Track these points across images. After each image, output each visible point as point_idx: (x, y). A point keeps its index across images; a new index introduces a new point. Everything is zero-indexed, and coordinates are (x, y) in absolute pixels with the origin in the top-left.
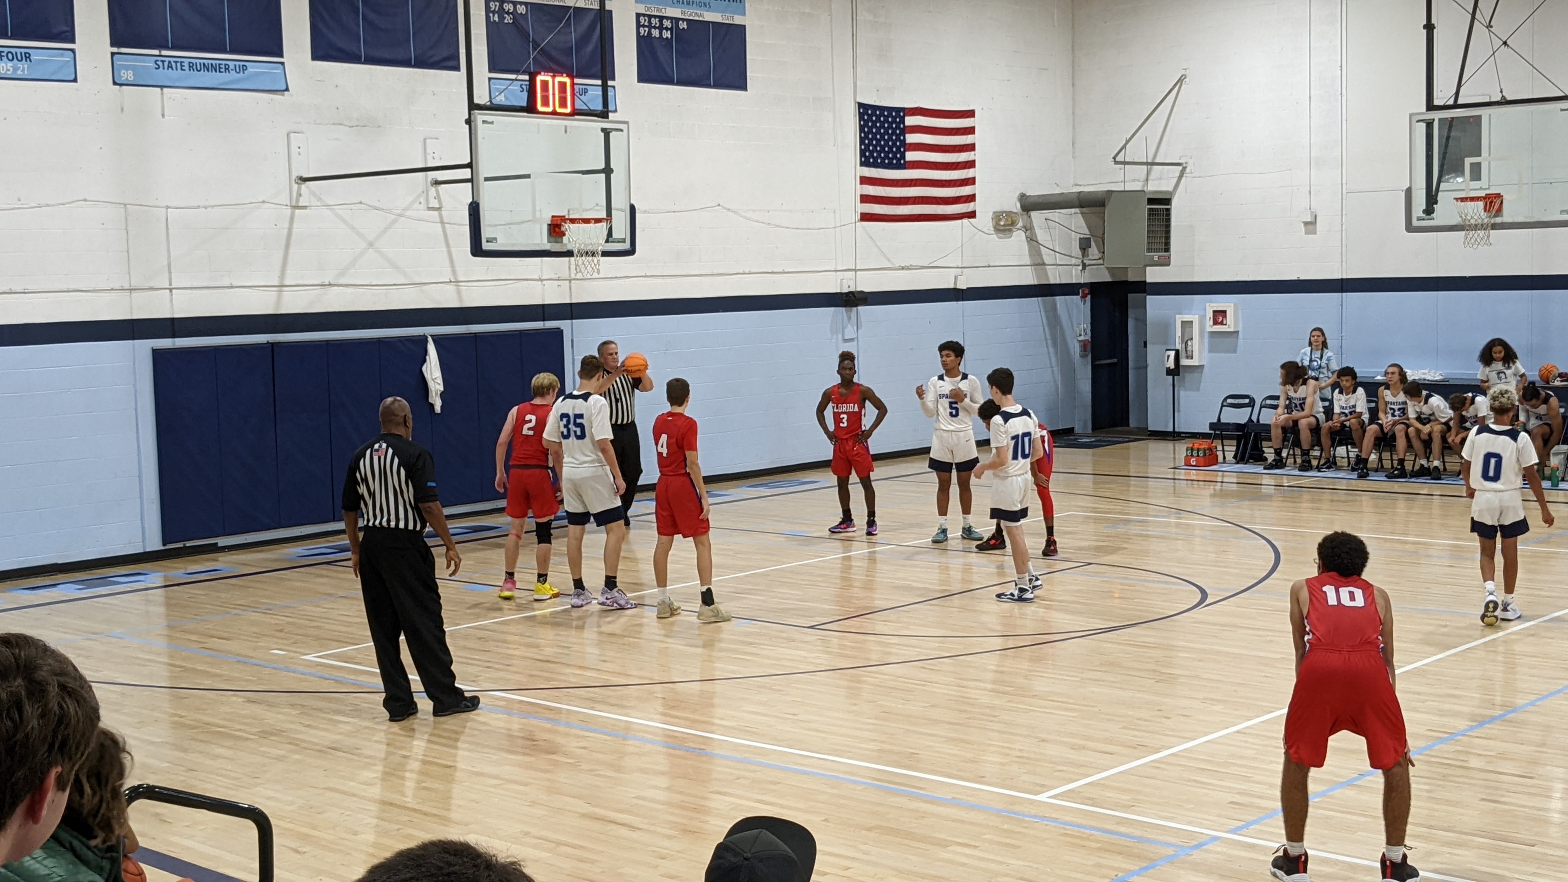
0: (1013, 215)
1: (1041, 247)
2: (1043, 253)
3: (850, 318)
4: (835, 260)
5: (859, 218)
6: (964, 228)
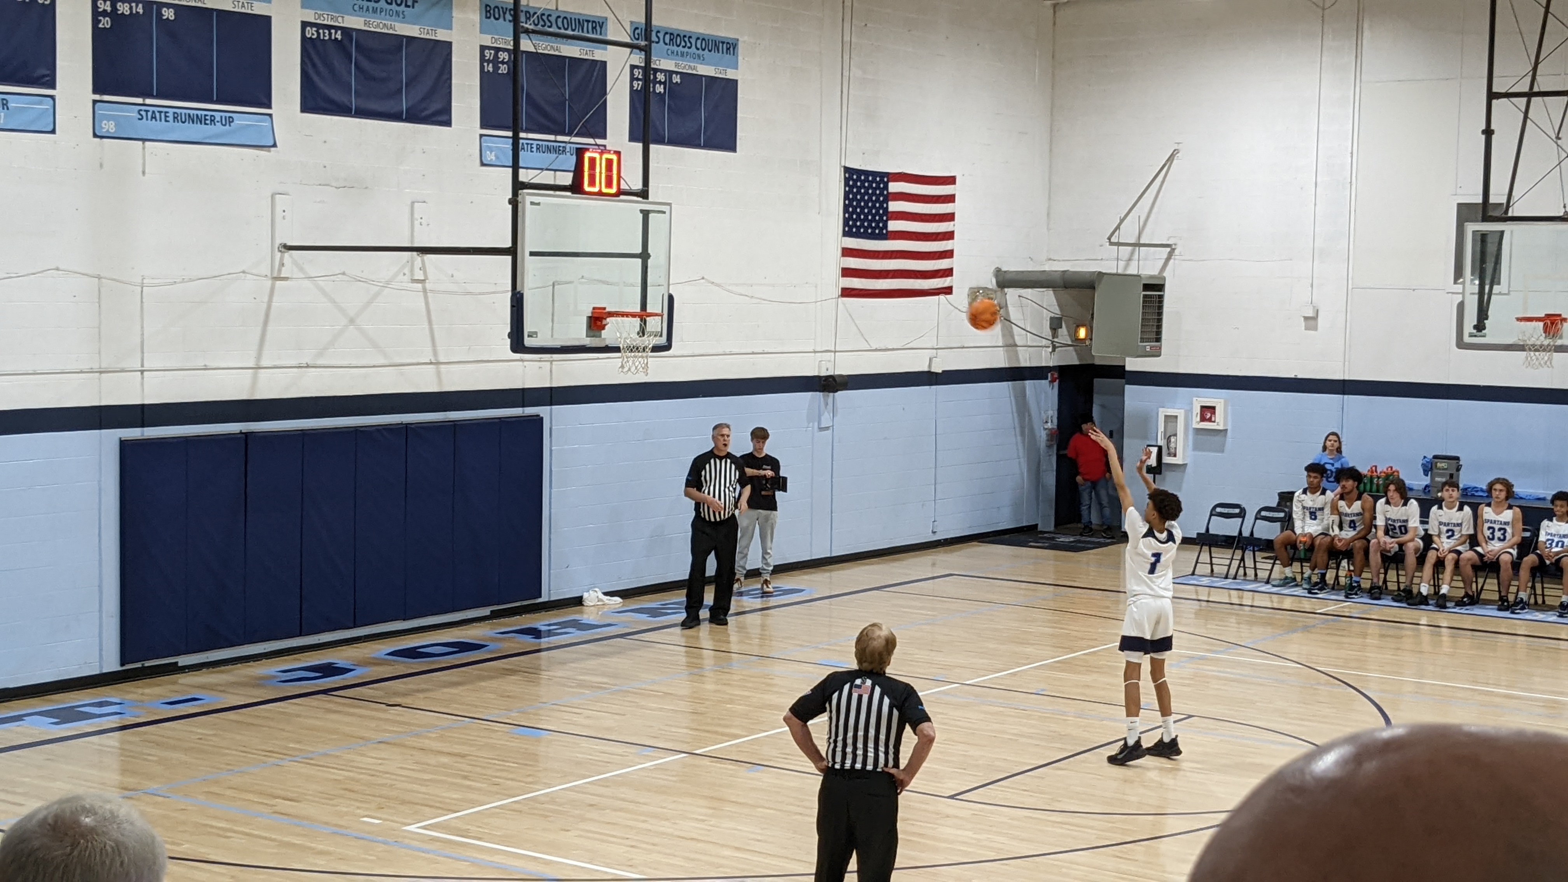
0: (989, 292)
1: (1013, 326)
2: (1015, 333)
3: (827, 404)
4: (814, 339)
5: (840, 293)
6: (941, 306)
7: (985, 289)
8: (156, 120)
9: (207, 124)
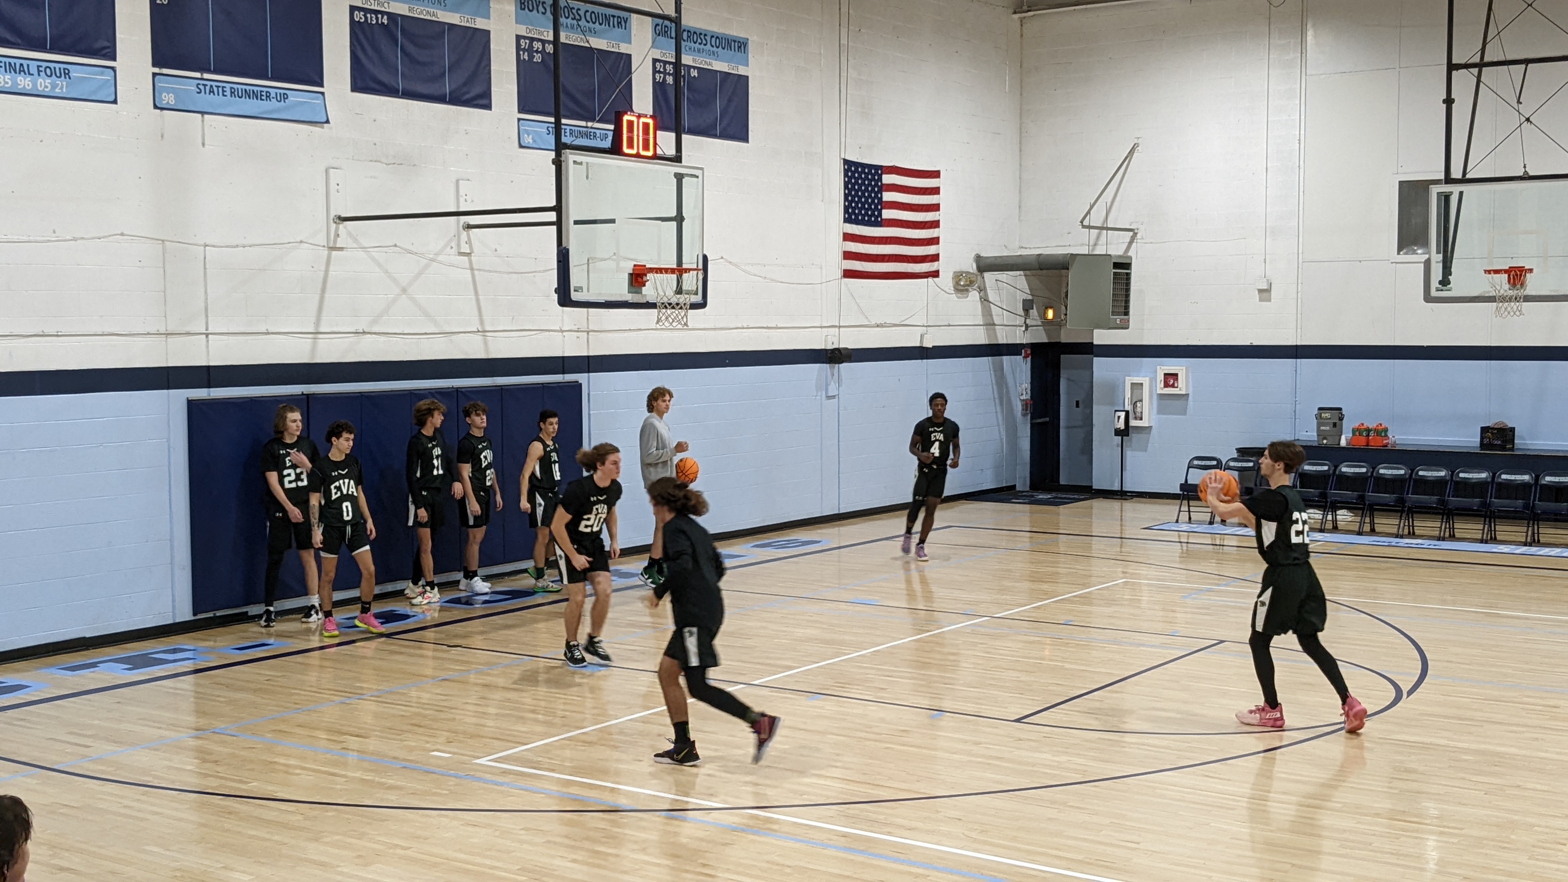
0: (970, 275)
1: (991, 307)
2: (993, 312)
3: (833, 375)
4: (821, 316)
5: (842, 275)
6: (929, 288)
7: (968, 273)
8: (216, 94)
9: (262, 101)
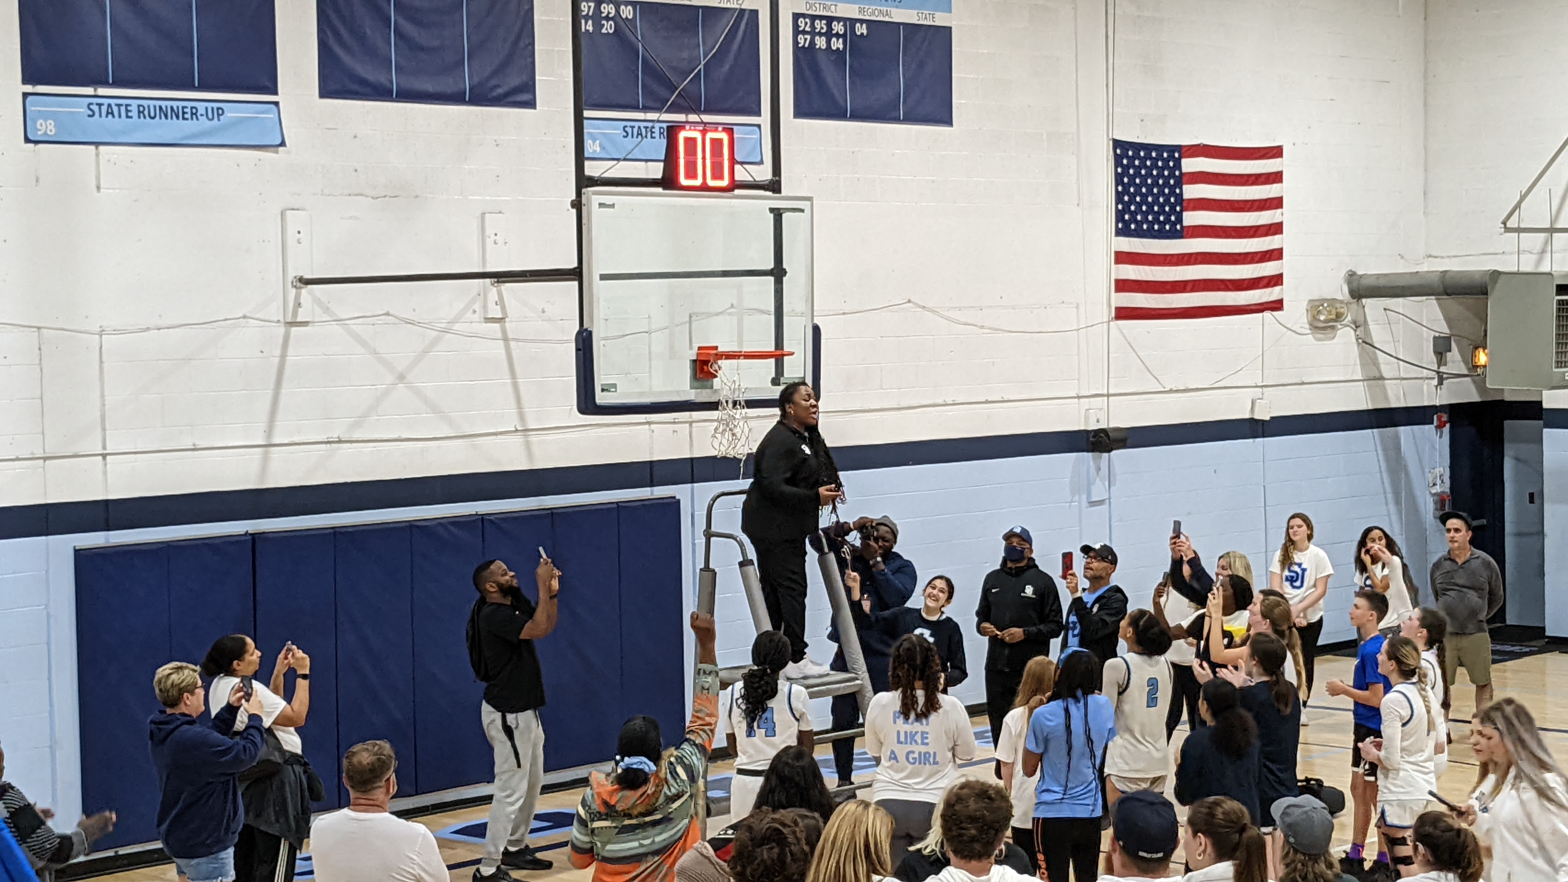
0: (1338, 305)
1: (1377, 351)
2: (1381, 361)
3: (1099, 469)
4: (1078, 380)
5: (1113, 314)
6: (1266, 327)
7: (1333, 301)
8: (113, 116)
9: (187, 119)
